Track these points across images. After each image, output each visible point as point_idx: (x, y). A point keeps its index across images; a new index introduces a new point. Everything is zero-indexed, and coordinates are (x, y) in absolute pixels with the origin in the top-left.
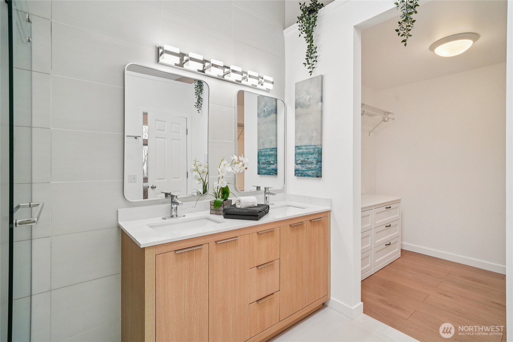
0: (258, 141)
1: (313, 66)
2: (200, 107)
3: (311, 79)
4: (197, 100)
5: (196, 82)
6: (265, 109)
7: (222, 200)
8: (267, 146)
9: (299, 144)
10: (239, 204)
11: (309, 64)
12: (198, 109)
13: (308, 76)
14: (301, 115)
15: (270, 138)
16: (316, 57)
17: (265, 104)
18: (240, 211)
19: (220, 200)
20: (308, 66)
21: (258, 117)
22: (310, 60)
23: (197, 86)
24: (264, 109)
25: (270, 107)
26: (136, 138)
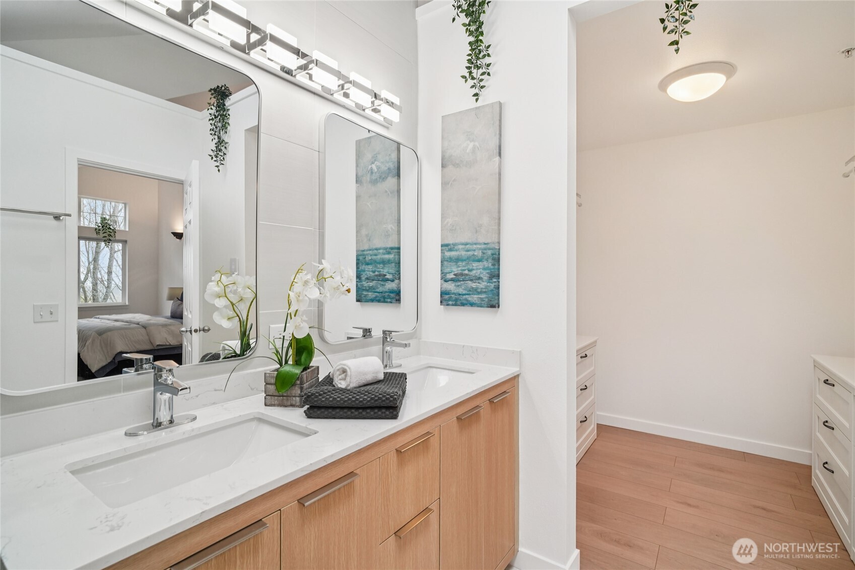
0: (357, 232)
1: (482, 84)
2: (222, 158)
3: (476, 108)
4: (216, 145)
5: (212, 107)
6: (374, 166)
7: (297, 371)
8: (379, 243)
9: (450, 241)
10: (344, 379)
11: (473, 78)
12: (218, 164)
13: (471, 103)
14: (454, 180)
15: (384, 226)
16: (489, 65)
17: (373, 157)
18: (350, 399)
19: (291, 369)
20: (471, 82)
21: (356, 183)
22: (474, 71)
23: (215, 115)
24: (370, 167)
25: (385, 162)
26: (57, 217)
